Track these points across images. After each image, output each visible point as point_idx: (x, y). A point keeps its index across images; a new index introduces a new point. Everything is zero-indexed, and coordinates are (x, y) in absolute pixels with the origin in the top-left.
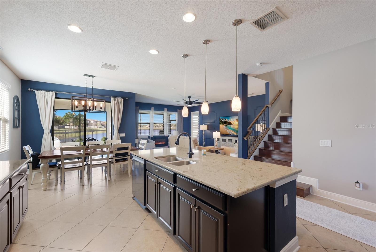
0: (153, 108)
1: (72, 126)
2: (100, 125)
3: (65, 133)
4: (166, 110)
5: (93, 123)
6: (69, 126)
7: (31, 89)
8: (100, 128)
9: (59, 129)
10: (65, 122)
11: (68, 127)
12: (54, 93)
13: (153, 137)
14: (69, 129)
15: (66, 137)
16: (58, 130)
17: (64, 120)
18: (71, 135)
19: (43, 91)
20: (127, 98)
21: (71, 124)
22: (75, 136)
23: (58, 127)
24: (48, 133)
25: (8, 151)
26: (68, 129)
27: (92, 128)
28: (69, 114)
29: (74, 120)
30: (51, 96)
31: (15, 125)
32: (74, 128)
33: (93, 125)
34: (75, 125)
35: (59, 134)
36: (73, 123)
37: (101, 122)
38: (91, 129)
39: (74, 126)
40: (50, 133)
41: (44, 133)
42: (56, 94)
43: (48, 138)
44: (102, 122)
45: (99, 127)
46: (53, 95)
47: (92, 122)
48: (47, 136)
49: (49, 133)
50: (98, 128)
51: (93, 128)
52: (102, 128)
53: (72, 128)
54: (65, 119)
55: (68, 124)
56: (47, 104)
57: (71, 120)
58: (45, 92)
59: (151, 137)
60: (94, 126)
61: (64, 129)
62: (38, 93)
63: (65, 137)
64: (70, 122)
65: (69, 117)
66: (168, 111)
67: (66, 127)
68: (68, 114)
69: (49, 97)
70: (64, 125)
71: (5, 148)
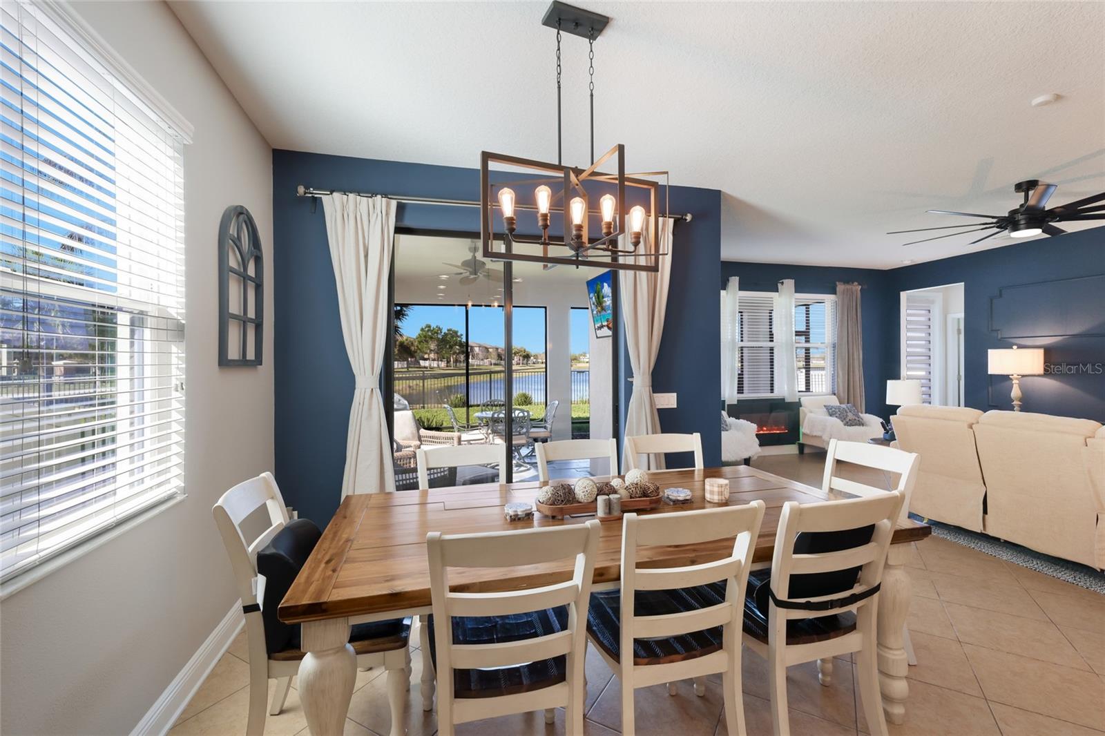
0: (737, 278)
1: (434, 360)
2: (496, 357)
3: (423, 378)
4: (789, 284)
5: (480, 353)
6: (427, 362)
7: (307, 188)
8: (495, 364)
9: (408, 368)
10: (420, 349)
11: (426, 364)
12: (394, 204)
13: (736, 403)
14: (429, 369)
15: (426, 390)
16: (406, 370)
17: (417, 346)
18: (433, 383)
19: (351, 196)
20: (689, 217)
21: (432, 356)
22: (443, 385)
23: (406, 362)
24: (369, 391)
25: (179, 498)
26: (427, 368)
27: (477, 365)
28: (428, 331)
29: (438, 346)
30: (380, 213)
31: (233, 353)
32: (438, 365)
33: (481, 356)
34: (440, 359)
35: (408, 381)
36: (437, 353)
37: (497, 349)
38: (475, 367)
39: (438, 361)
40: (378, 390)
41: (356, 391)
42: (401, 208)
43: (370, 415)
44: (499, 350)
45: (493, 361)
46: (387, 214)
47: (477, 349)
48: (366, 407)
49: (372, 389)
50: (491, 364)
51: (480, 365)
52: (501, 365)
53: (435, 364)
54: (420, 342)
55: (426, 356)
56: (366, 256)
57: (433, 346)
58: (358, 197)
59: (727, 403)
60: (482, 360)
61: (417, 368)
62: (333, 203)
63: (421, 388)
64: (431, 350)
65: (427, 339)
66: (799, 289)
67: (422, 363)
68: (427, 329)
69: (372, 221)
70: (418, 357)
71: (168, 481)
